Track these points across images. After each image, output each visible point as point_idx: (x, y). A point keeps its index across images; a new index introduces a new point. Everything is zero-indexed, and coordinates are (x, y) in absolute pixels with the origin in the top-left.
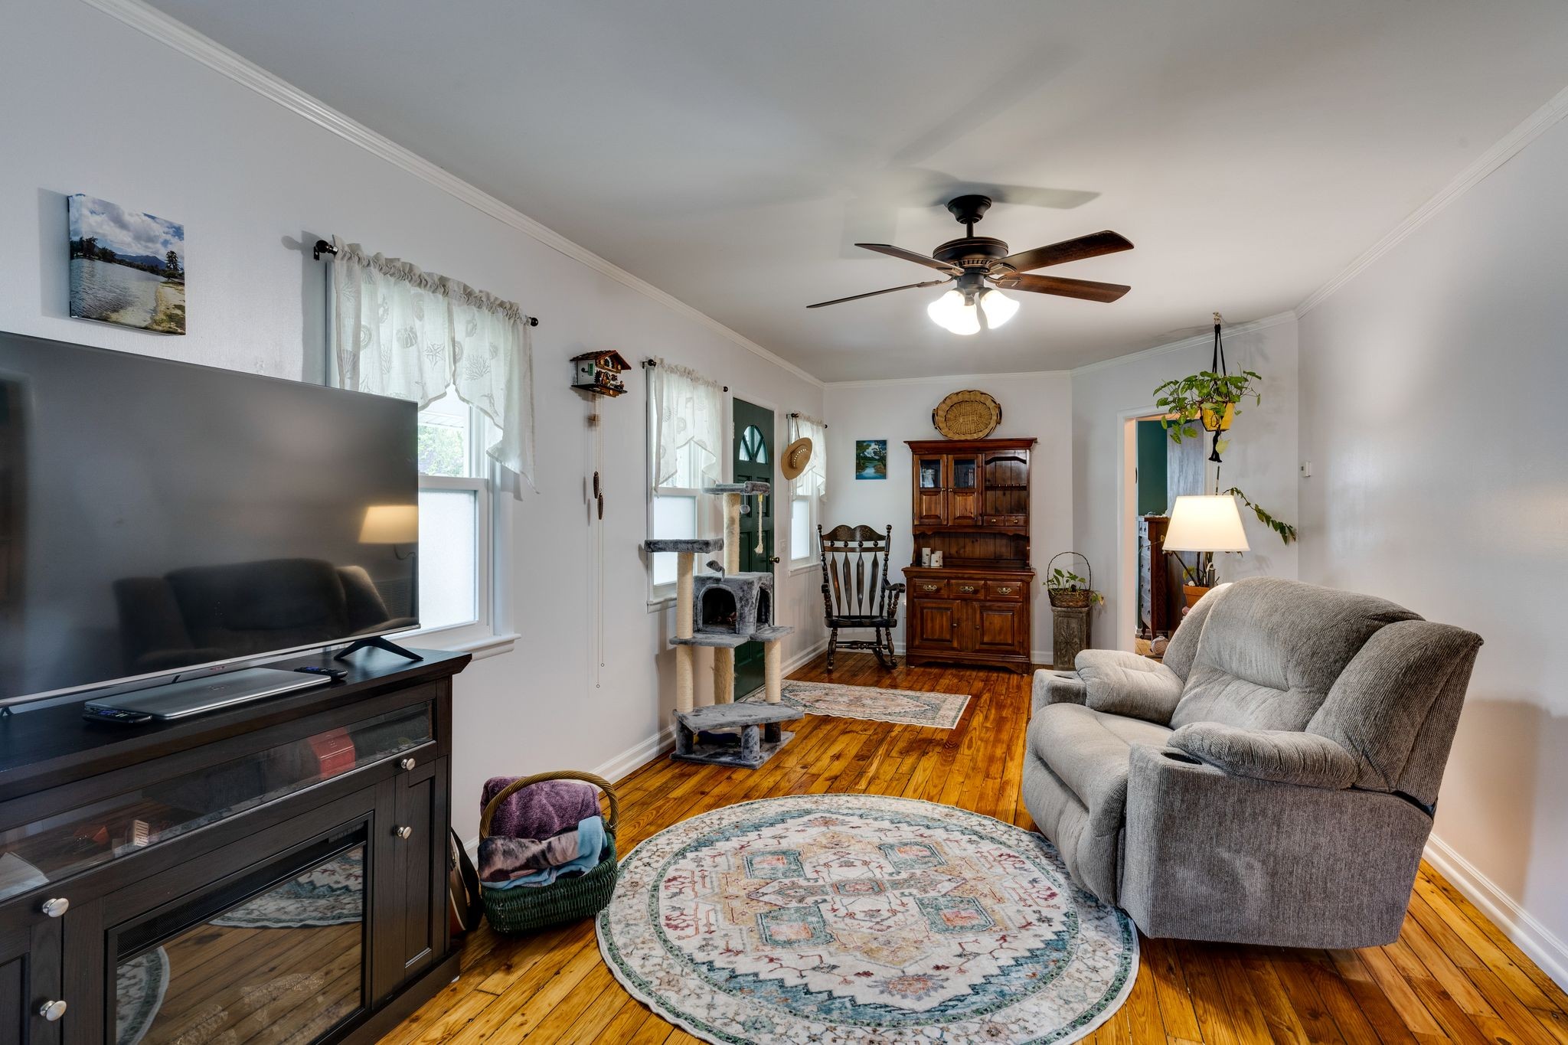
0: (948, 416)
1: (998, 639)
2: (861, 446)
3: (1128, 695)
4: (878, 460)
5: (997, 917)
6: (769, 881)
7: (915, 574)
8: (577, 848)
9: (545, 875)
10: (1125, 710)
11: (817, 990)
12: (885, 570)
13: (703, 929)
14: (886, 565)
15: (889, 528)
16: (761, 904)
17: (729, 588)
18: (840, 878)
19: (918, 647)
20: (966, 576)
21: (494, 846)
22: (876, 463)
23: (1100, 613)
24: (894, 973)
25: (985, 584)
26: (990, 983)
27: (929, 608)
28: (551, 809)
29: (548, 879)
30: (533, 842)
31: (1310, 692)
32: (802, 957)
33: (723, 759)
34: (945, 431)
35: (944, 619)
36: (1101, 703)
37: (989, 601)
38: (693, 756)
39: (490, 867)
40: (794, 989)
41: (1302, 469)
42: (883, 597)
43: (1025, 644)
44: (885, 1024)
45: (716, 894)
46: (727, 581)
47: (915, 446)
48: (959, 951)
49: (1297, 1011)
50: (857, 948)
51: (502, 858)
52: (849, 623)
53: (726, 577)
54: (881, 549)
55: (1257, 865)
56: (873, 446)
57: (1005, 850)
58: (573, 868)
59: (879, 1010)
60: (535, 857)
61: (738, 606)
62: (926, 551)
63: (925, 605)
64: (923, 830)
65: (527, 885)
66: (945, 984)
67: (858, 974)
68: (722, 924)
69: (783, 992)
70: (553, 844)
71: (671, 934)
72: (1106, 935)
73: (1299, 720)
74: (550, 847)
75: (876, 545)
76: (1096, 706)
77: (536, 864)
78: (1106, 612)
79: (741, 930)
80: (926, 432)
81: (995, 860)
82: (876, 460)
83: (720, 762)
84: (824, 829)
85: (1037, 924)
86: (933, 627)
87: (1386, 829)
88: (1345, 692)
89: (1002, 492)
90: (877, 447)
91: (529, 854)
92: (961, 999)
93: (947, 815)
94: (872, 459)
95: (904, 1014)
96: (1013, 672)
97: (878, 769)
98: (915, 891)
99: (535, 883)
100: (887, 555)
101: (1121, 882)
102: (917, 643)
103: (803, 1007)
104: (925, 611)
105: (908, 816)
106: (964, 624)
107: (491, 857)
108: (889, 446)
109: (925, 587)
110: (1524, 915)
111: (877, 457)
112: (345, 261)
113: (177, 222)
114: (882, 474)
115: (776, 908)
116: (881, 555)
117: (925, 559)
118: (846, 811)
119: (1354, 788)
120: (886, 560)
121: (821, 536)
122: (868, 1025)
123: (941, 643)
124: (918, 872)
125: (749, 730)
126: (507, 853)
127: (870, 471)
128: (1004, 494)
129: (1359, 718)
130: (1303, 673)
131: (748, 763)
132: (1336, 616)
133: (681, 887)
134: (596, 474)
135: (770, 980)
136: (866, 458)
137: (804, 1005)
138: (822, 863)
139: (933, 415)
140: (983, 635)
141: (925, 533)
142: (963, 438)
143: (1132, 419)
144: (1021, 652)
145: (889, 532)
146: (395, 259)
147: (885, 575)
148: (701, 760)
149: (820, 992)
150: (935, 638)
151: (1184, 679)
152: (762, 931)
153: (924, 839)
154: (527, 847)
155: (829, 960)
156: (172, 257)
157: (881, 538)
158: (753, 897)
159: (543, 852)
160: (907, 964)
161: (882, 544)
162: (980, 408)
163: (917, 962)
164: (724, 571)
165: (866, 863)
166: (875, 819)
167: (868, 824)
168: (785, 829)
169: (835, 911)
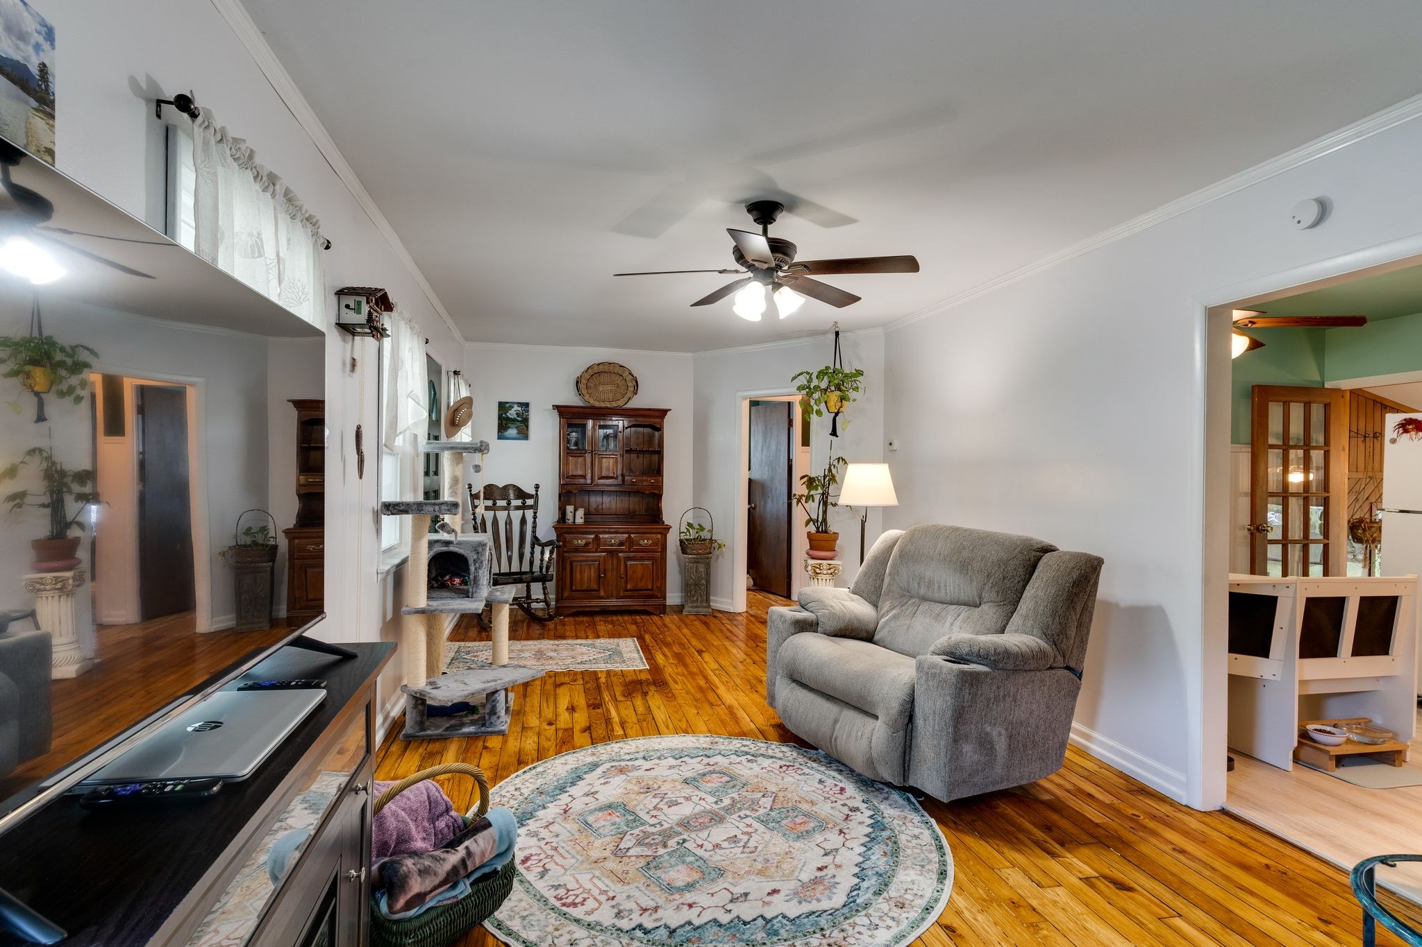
0: (589, 384)
1: (641, 585)
2: (503, 407)
3: (849, 621)
4: (521, 422)
5: (822, 817)
6: (621, 836)
7: (565, 530)
8: (495, 846)
9: (461, 887)
10: (848, 633)
11: (751, 919)
12: (534, 527)
13: (603, 898)
14: (535, 522)
15: (537, 487)
16: (633, 859)
17: (461, 551)
18: (679, 817)
19: (567, 598)
20: (612, 530)
21: (404, 868)
22: (518, 424)
23: (718, 558)
24: (793, 885)
25: (630, 537)
26: (864, 869)
27: (578, 561)
28: (403, 814)
29: (464, 889)
30: (447, 852)
31: (1003, 605)
32: (712, 895)
33: (466, 730)
34: (587, 397)
35: (592, 570)
36: (832, 629)
37: (632, 552)
38: (429, 732)
39: (406, 893)
40: (732, 924)
41: (891, 444)
42: (532, 553)
43: (662, 588)
44: (825, 927)
45: (582, 862)
46: (460, 543)
47: (562, 411)
48: (823, 852)
49: (1039, 829)
50: (748, 873)
51: (419, 879)
52: (511, 580)
53: (459, 539)
54: (530, 507)
55: (1003, 732)
56: (516, 407)
57: (782, 763)
58: (486, 870)
59: (810, 917)
60: (455, 870)
61: (472, 569)
62: (570, 509)
63: (575, 559)
64: (706, 760)
65: (440, 904)
66: (836, 880)
67: (769, 894)
68: (616, 888)
69: (726, 930)
70: (471, 849)
71: (577, 912)
72: (900, 810)
73: (999, 624)
74: (469, 853)
75: (524, 503)
76: (828, 632)
77: (452, 879)
78: (723, 557)
79: (637, 887)
80: (570, 398)
81: (780, 772)
82: (519, 421)
83: (464, 734)
84: (624, 777)
85: (852, 814)
86: (582, 578)
87: (1062, 693)
88: (1037, 602)
89: (636, 455)
90: (520, 409)
91: (447, 866)
92: (857, 888)
93: (712, 743)
94: (514, 420)
95: (831, 914)
96: (653, 614)
97: (619, 714)
98: (748, 813)
99: (449, 899)
100: (535, 513)
101: (909, 766)
102: (566, 594)
103: (753, 937)
104: (574, 564)
105: (682, 750)
106: (609, 575)
107: (406, 882)
108: (532, 408)
109: (575, 542)
110: (1096, 735)
111: (519, 419)
112: (201, 130)
113: (51, 21)
114: (524, 434)
115: (651, 858)
116: (529, 514)
117: (569, 516)
118: (628, 757)
119: (1051, 668)
120: (535, 517)
121: (471, 495)
122: (814, 932)
123: (589, 593)
124: (735, 795)
125: (496, 695)
126: (424, 872)
127: (512, 432)
128: (638, 457)
129: (1050, 620)
130: (998, 592)
131: (496, 729)
132: (1014, 550)
133: (541, 864)
134: (359, 428)
135: (706, 924)
136: (508, 419)
137: (752, 934)
138: (651, 808)
139: (577, 382)
140: (626, 583)
141: (569, 492)
142: (602, 405)
143: (746, 399)
144: (659, 596)
145: (537, 491)
146: (240, 139)
147: (534, 532)
148: (441, 735)
149: (755, 920)
150: (584, 588)
151: (876, 606)
152: (658, 883)
153: (714, 767)
154: (444, 860)
155: (738, 890)
156: (43, 68)
157: (530, 496)
158: (619, 853)
159: (463, 861)
160: (797, 874)
161: (530, 502)
162: (618, 380)
163: (801, 870)
164: (456, 533)
165: (688, 799)
166: (659, 758)
167: (658, 764)
168: (589, 784)
169: (702, 846)
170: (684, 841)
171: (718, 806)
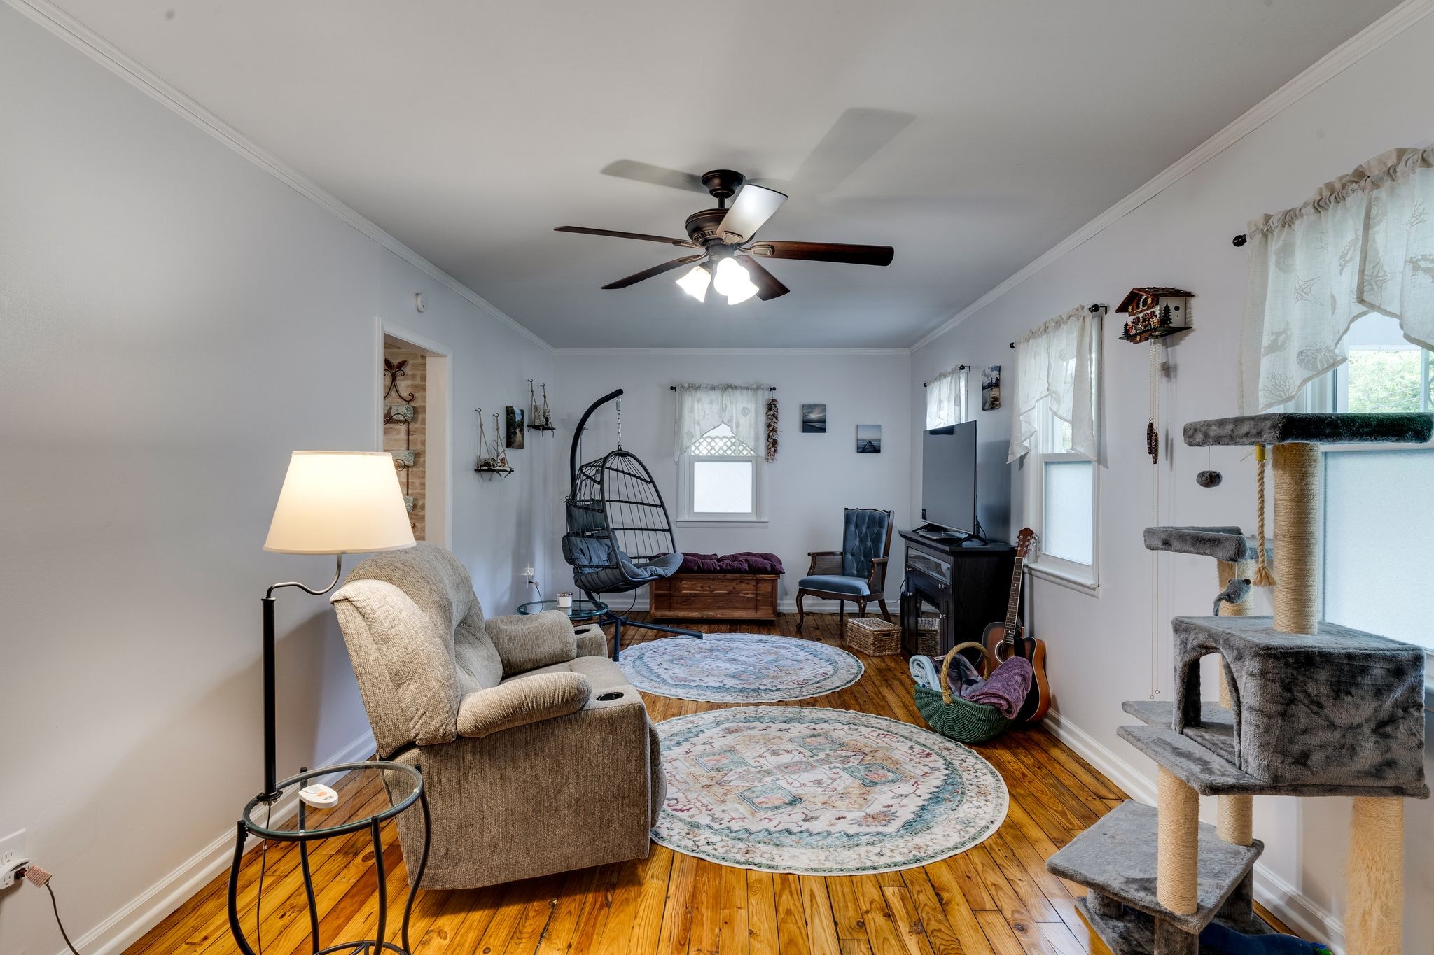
18: (814, 771)
165: (803, 785)
166: (829, 834)
167: (832, 824)
168: (904, 806)
169: (800, 752)
170: (811, 757)
171: (777, 776)
